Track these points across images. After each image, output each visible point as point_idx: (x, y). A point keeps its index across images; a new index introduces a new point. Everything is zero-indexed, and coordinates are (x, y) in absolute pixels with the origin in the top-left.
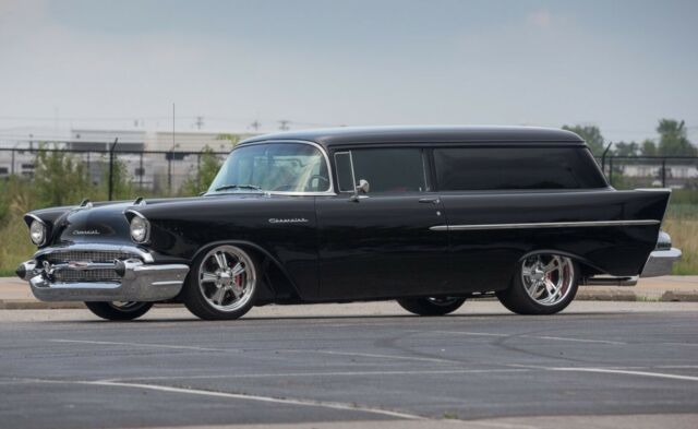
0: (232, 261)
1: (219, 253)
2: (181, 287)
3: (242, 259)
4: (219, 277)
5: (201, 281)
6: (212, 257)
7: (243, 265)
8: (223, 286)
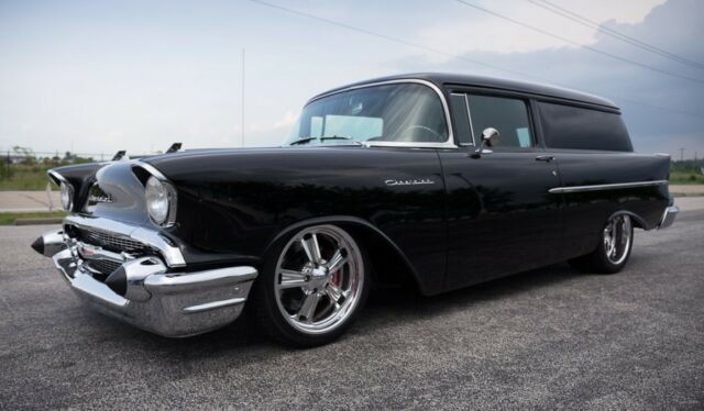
0: (328, 248)
1: (308, 237)
2: (242, 307)
3: (343, 244)
4: (308, 278)
5: (277, 289)
6: (297, 243)
7: (344, 253)
8: (315, 291)
